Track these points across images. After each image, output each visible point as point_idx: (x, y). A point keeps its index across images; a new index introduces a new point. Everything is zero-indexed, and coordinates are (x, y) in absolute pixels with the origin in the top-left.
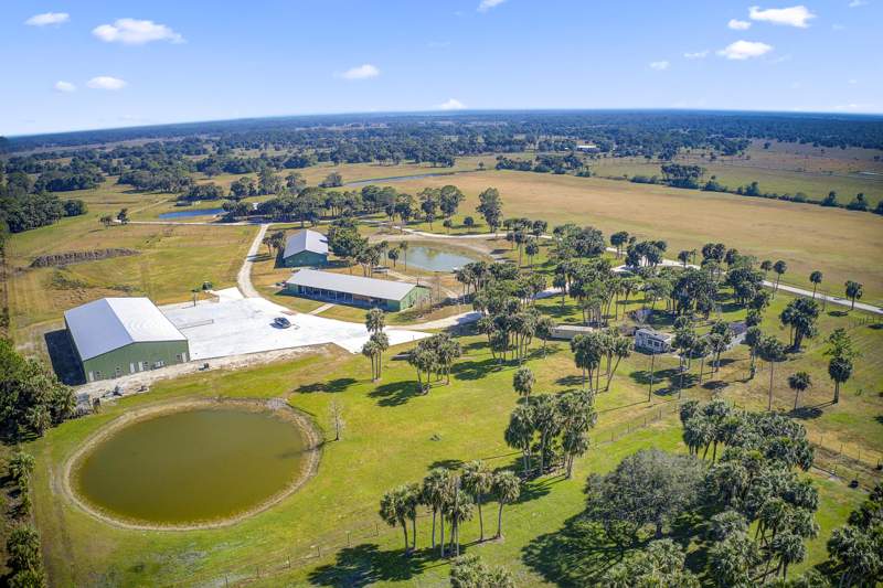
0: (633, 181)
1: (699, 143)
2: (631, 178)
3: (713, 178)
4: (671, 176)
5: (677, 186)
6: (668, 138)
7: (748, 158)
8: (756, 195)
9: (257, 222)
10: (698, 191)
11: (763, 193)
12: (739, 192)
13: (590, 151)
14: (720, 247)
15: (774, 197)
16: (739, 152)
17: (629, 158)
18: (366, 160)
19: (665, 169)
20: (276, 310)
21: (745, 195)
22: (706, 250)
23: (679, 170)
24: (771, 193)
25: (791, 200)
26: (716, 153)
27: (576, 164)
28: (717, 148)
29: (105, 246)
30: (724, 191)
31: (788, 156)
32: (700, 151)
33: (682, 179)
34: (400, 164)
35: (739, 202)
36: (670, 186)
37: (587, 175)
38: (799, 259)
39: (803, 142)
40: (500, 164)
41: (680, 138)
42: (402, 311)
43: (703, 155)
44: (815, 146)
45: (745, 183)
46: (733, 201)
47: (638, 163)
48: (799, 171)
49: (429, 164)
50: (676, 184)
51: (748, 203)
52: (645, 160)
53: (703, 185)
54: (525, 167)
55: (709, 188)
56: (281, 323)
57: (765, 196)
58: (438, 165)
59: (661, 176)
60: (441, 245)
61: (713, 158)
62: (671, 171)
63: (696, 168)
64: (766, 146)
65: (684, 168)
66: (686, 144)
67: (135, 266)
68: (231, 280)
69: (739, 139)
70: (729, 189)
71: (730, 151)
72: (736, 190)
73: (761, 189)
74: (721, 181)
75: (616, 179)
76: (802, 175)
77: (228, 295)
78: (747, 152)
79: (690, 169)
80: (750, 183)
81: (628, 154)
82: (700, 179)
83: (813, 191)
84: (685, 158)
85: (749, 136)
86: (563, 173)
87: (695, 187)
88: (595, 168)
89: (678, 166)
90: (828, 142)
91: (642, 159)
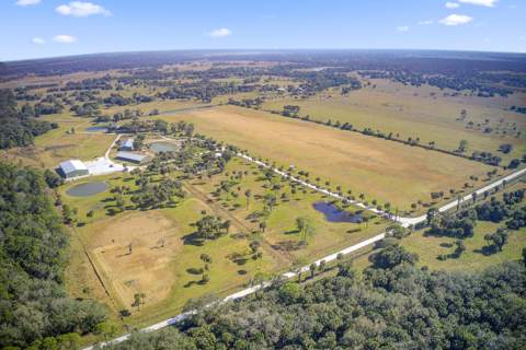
9: (118, 133)
20: (111, 163)
29: (68, 143)
55: (306, 119)
56: (111, 166)
67: (77, 150)
68: (104, 155)
77: (102, 159)
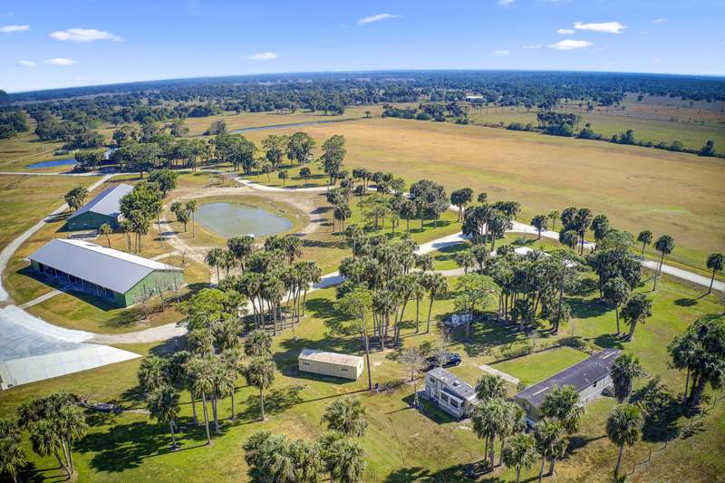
0: (509, 128)
1: (579, 95)
2: (507, 124)
3: (588, 125)
4: (547, 124)
5: (552, 134)
6: (551, 90)
7: (624, 108)
8: (632, 143)
10: (572, 139)
11: (638, 142)
12: (614, 140)
13: (476, 101)
14: (584, 213)
15: (649, 145)
16: (615, 104)
17: (510, 107)
18: (267, 109)
19: (540, 117)
21: (620, 143)
22: (566, 216)
23: (554, 118)
24: (647, 142)
25: (667, 149)
26: (592, 103)
27: (458, 112)
28: (595, 100)
30: (598, 139)
31: (660, 107)
32: (579, 102)
33: (556, 127)
34: (296, 112)
35: (612, 150)
36: (545, 133)
37: (465, 123)
38: (684, 223)
39: (672, 96)
40: (386, 113)
41: (563, 91)
42: (129, 307)
43: (580, 105)
44: (684, 99)
45: (620, 130)
46: (607, 150)
47: (518, 112)
48: (672, 120)
49: (321, 112)
50: (551, 131)
51: (621, 152)
52: (525, 109)
53: (578, 133)
54: (408, 115)
55: (584, 135)
57: (640, 145)
58: (329, 113)
59: (536, 123)
60: (264, 200)
61: (591, 108)
62: (547, 118)
63: (571, 116)
64: (640, 99)
65: (560, 116)
66: (567, 96)
69: (616, 92)
70: (603, 137)
71: (606, 102)
72: (611, 138)
73: (636, 137)
74: (596, 129)
75: (492, 126)
76: (674, 124)
78: (622, 104)
79: (565, 116)
80: (625, 132)
81: (511, 104)
82: (575, 126)
83: (689, 140)
84: (563, 107)
85: (624, 91)
86: (444, 120)
87: (569, 135)
88: (475, 117)
89: (553, 114)
90: (695, 95)
91: (523, 108)
